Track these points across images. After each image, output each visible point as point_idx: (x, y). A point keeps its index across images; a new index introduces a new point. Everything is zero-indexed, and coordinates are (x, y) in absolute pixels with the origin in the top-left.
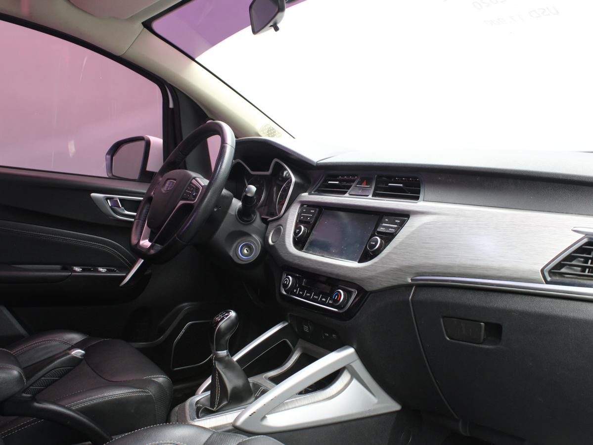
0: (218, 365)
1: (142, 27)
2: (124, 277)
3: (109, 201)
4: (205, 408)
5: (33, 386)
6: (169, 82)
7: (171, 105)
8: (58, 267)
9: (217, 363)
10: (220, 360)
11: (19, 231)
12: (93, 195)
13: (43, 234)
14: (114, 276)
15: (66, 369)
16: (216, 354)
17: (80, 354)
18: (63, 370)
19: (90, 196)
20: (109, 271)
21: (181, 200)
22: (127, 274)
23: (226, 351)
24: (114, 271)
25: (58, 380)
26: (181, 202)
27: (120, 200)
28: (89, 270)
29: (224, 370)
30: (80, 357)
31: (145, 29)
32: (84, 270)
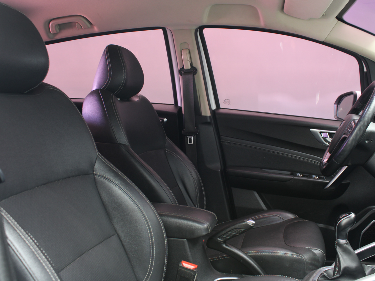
0: (338, 248)
1: (337, 20)
2: (328, 183)
3: (322, 134)
4: (324, 275)
5: (224, 235)
6: (360, 55)
7: (365, 70)
8: (289, 173)
9: (338, 247)
10: (340, 245)
11: (267, 149)
12: (311, 129)
13: (281, 152)
14: (322, 182)
15: (242, 230)
16: (338, 241)
17: (252, 223)
18: (240, 230)
19: (310, 130)
20: (320, 178)
21: (344, 135)
22: (330, 181)
23: (345, 240)
24: (323, 179)
25: (237, 235)
26: (344, 136)
27: (329, 133)
28: (307, 177)
29: (342, 253)
30: (251, 225)
31: (339, 21)
32: (303, 176)
